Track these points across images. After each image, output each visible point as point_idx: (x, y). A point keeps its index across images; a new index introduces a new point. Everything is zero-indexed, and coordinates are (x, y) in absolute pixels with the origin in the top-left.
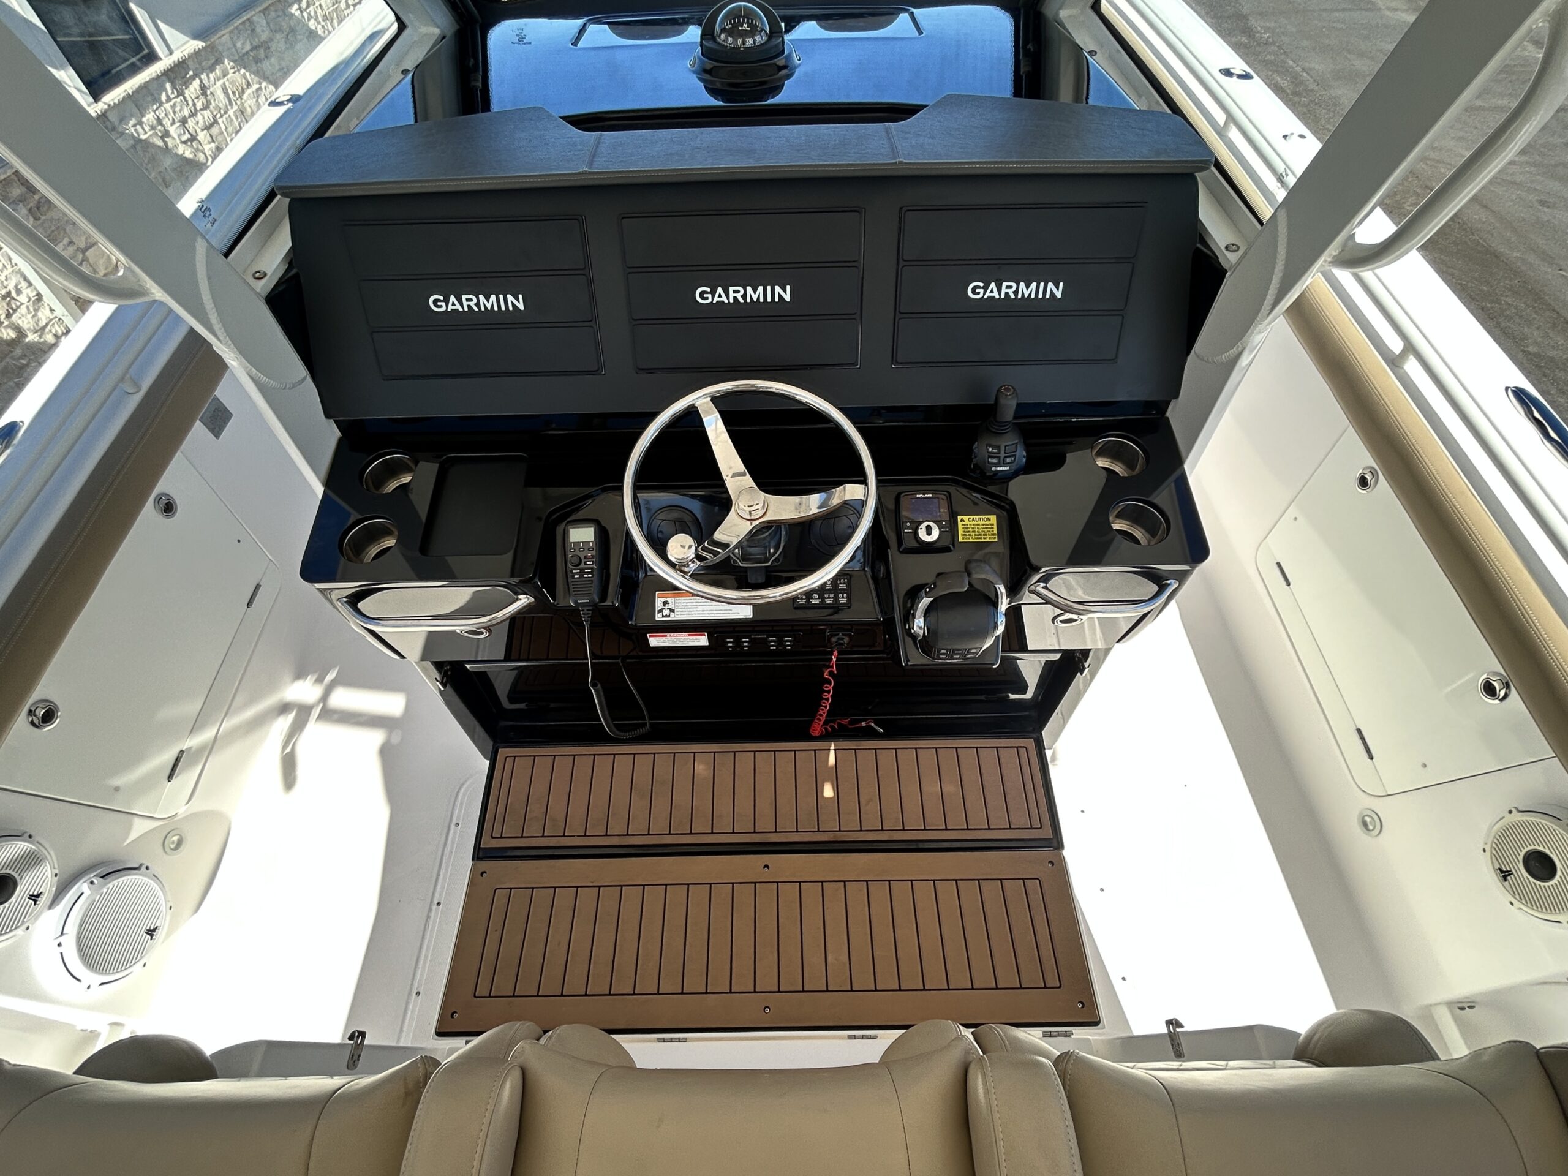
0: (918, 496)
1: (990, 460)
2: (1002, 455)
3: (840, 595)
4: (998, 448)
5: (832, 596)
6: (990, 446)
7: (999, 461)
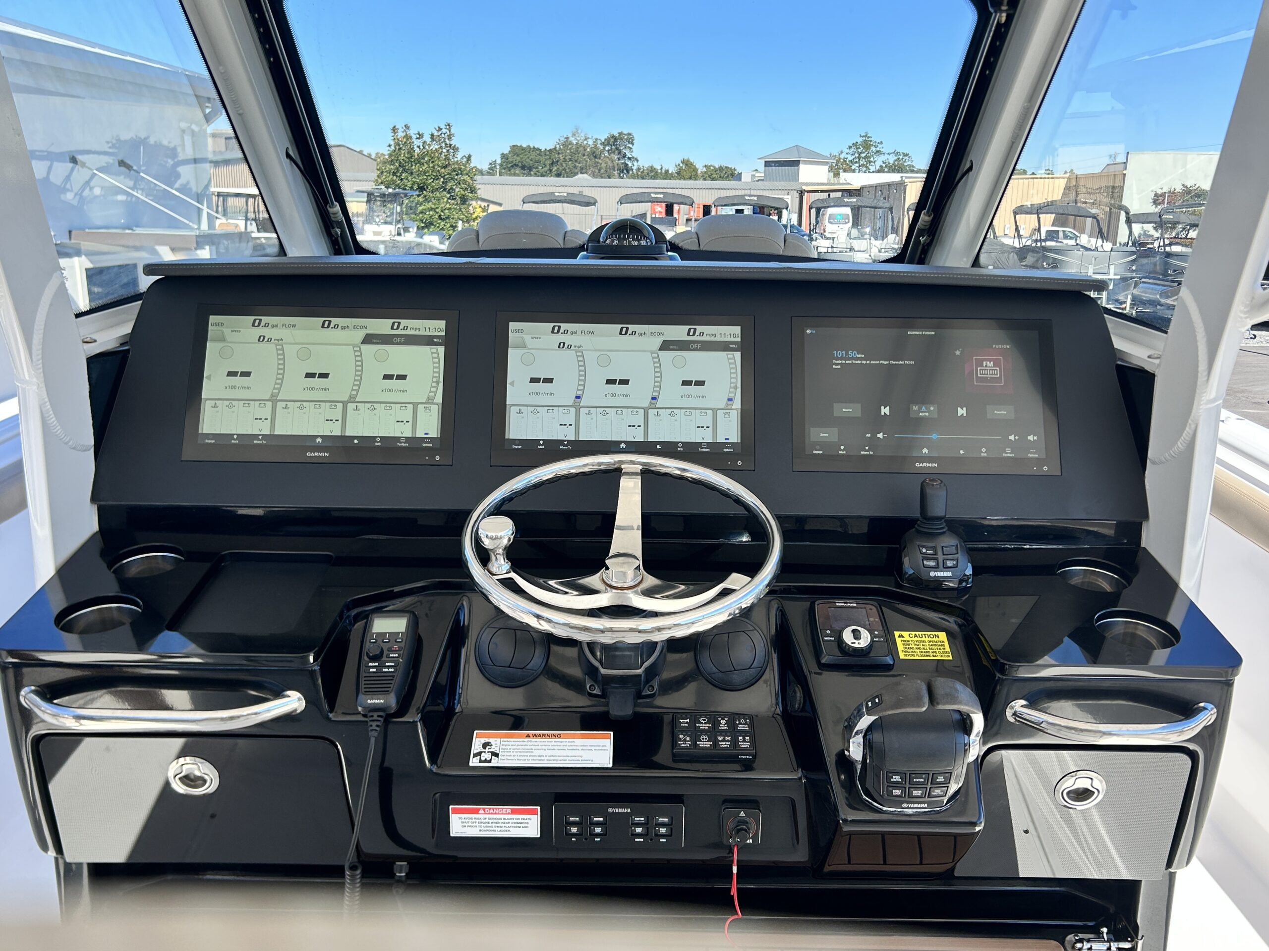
0: (837, 604)
1: (925, 562)
2: (940, 557)
3: (741, 738)
4: (934, 548)
5: (728, 738)
6: (924, 547)
7: (938, 564)
